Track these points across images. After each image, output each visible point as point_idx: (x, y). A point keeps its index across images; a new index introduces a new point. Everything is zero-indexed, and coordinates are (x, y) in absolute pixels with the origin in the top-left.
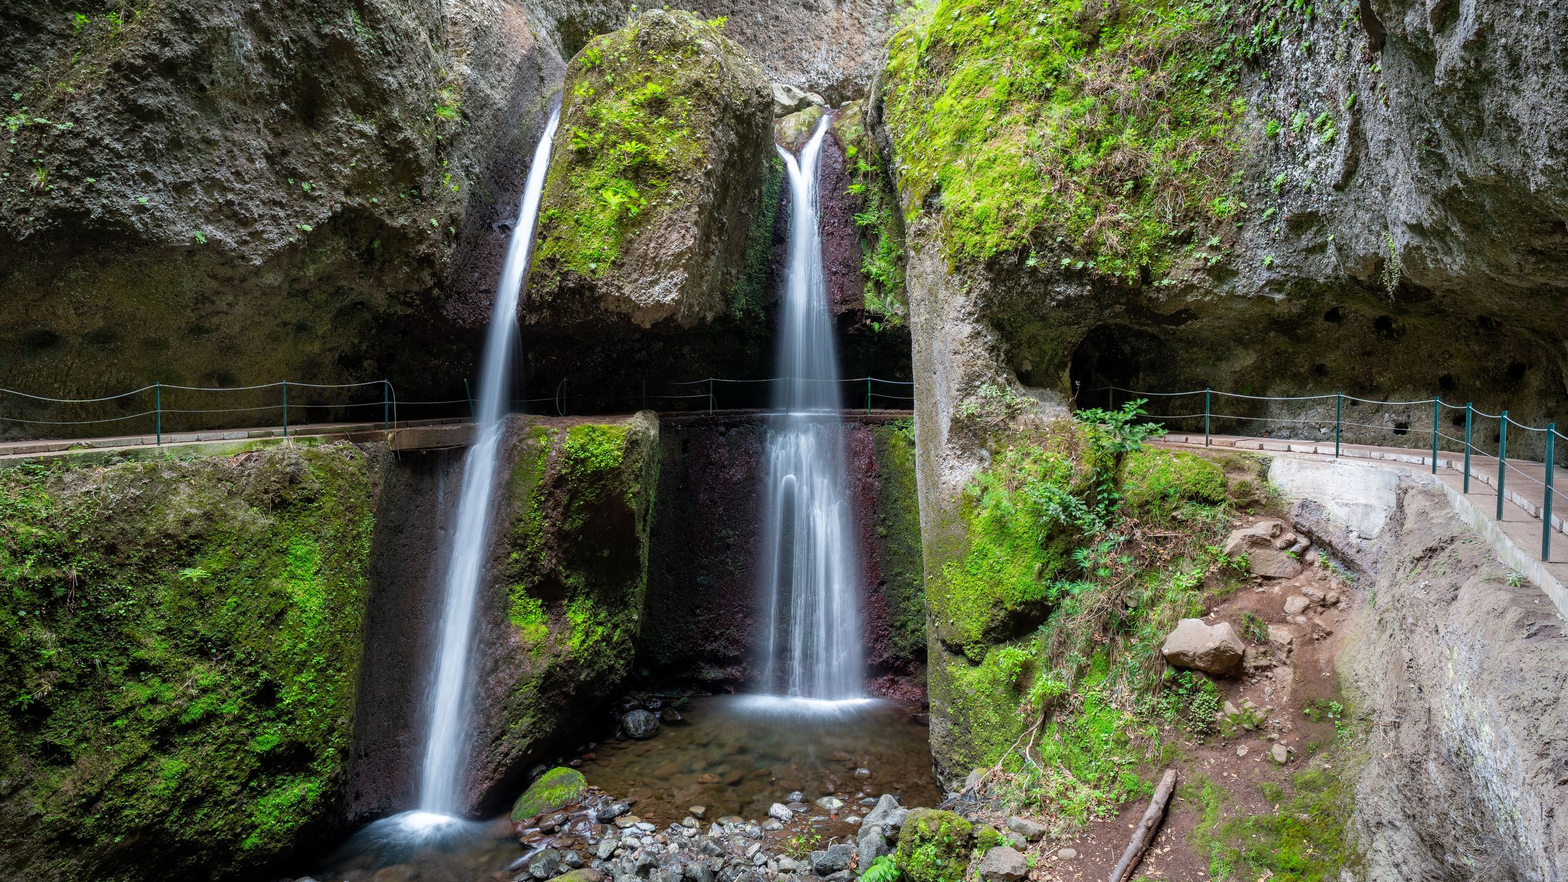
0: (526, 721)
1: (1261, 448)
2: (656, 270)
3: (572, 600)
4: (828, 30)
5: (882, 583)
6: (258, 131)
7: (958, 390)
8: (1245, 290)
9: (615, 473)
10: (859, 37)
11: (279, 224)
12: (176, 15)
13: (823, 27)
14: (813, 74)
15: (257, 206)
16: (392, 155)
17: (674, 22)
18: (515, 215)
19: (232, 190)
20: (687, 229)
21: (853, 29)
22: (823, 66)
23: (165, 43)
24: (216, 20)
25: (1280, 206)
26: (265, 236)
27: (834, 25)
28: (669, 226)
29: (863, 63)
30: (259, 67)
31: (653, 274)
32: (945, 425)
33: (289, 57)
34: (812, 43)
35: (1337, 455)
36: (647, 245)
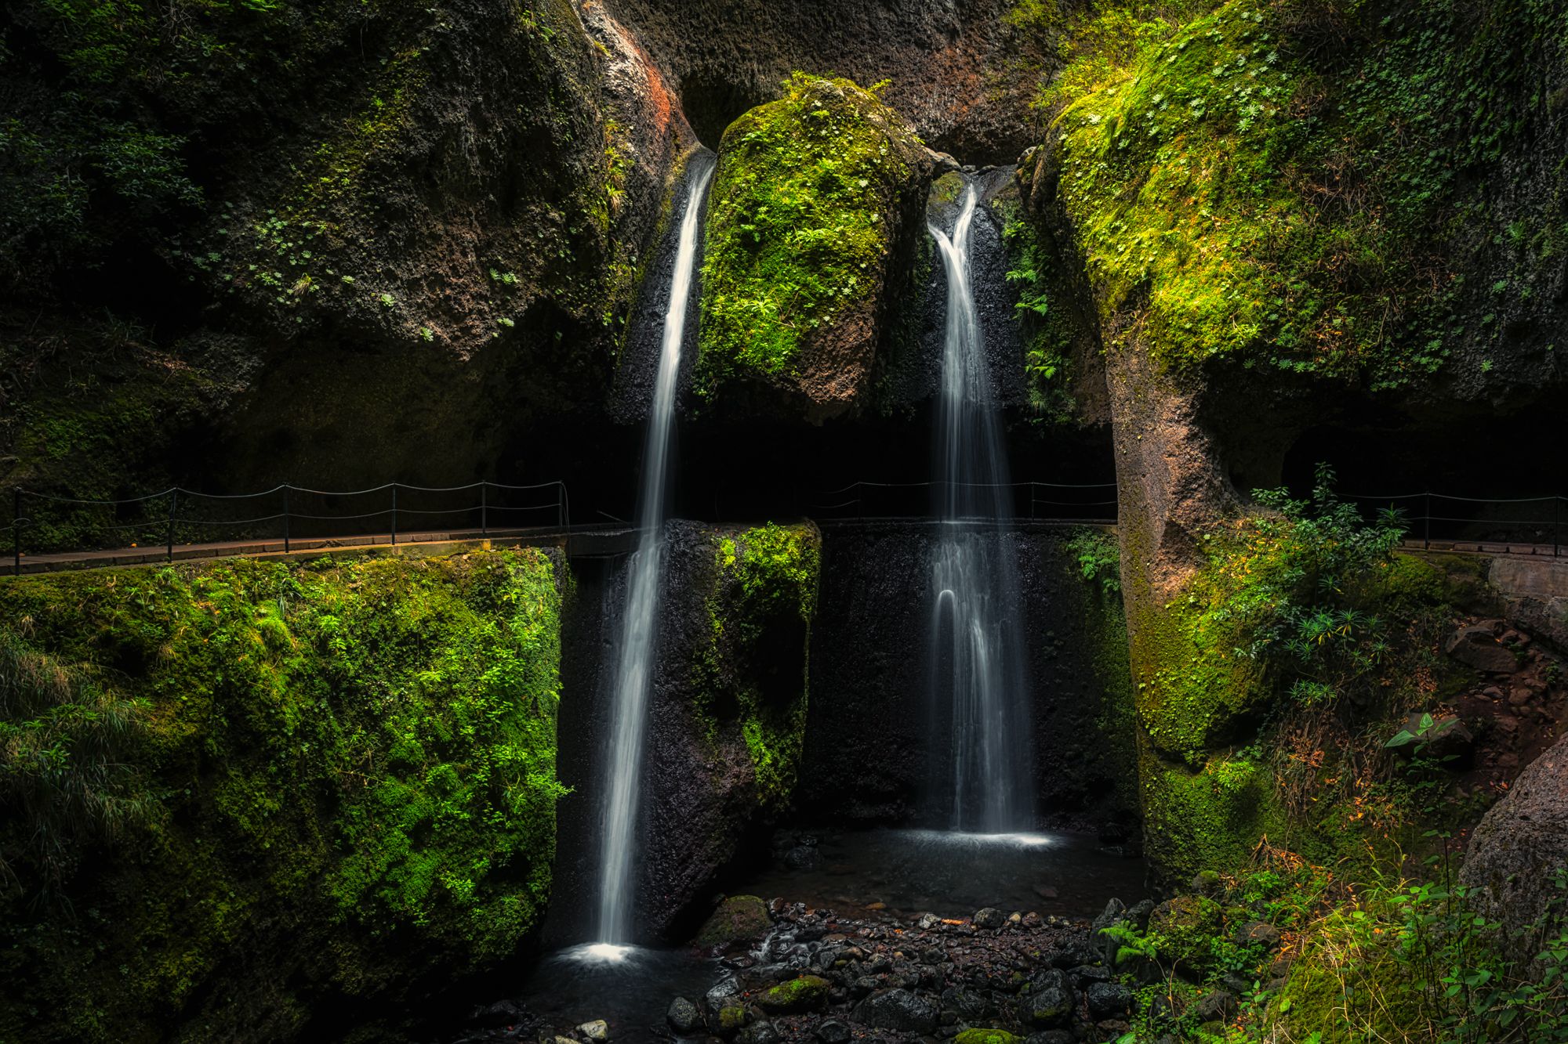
0: (713, 844)
1: (1480, 549)
2: (833, 364)
3: (744, 720)
4: (941, 70)
5: (1052, 710)
6: (471, 224)
7: (1174, 493)
8: (1464, 394)
10: (974, 77)
11: (484, 319)
12: (420, 114)
13: (935, 68)
14: (924, 121)
15: (468, 300)
16: (576, 243)
17: (842, 94)
18: (665, 302)
19: (450, 285)
20: (865, 321)
21: (967, 68)
22: (935, 113)
23: (409, 141)
24: (450, 116)
25: (1500, 313)
26: (474, 331)
27: (948, 64)
28: (847, 317)
29: (978, 107)
30: (477, 160)
31: (830, 368)
32: (1158, 529)
33: (500, 148)
34: (923, 86)
35: (1556, 556)
36: (825, 338)
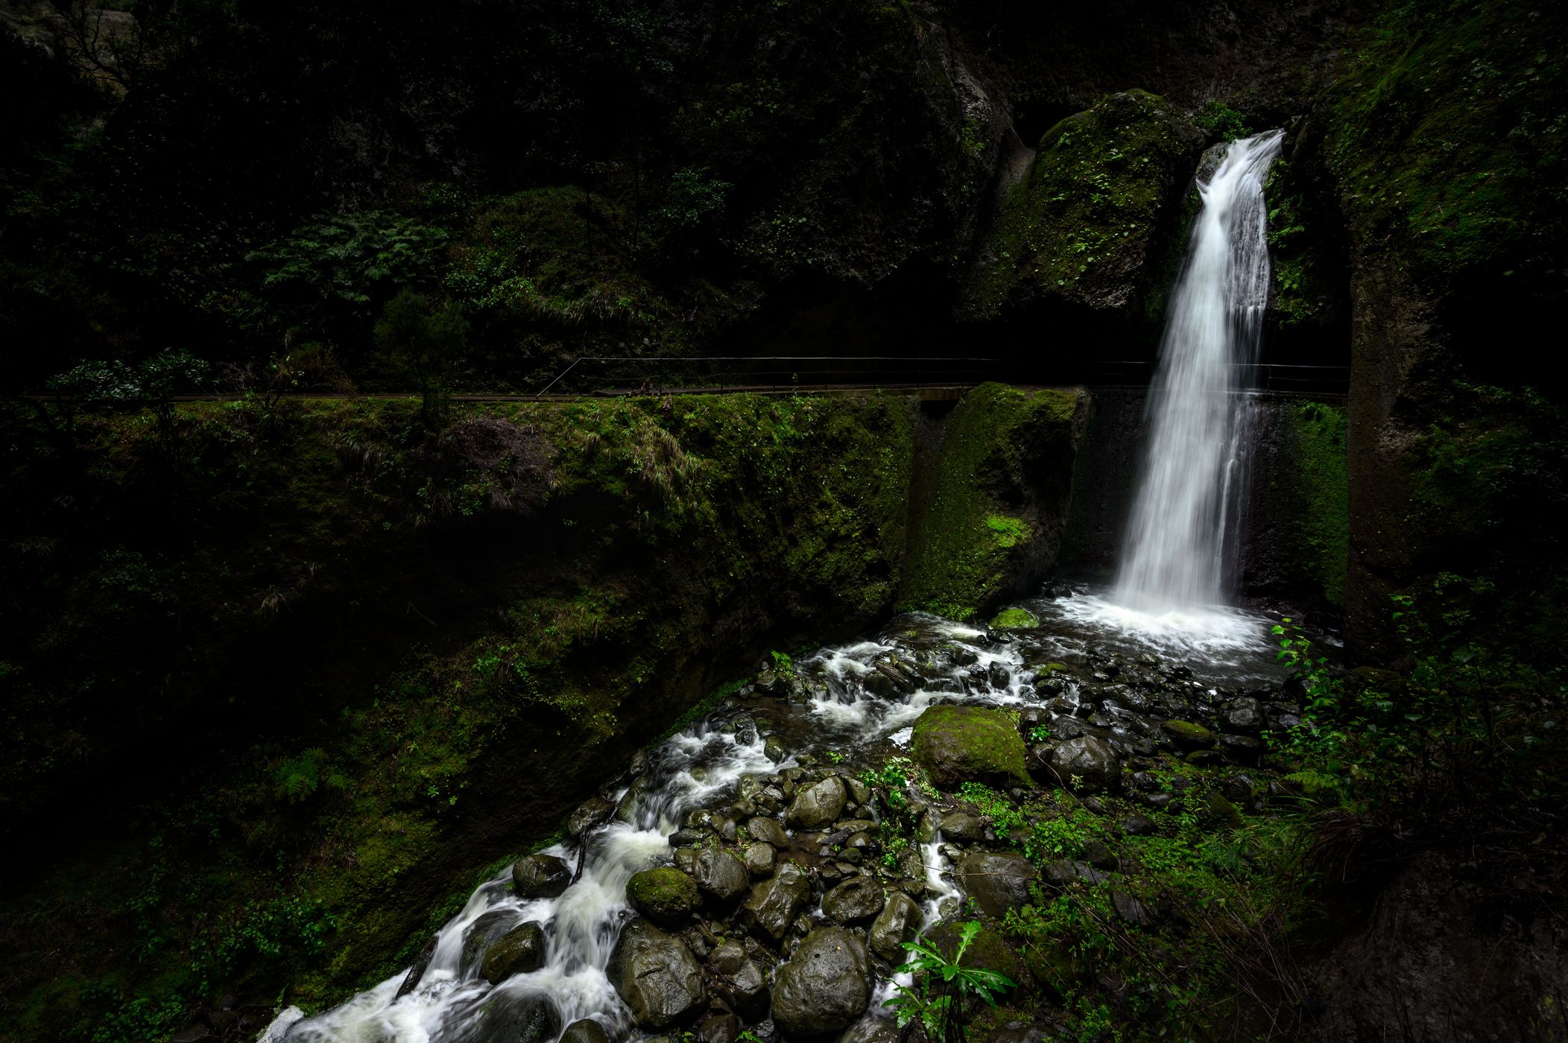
0: (1000, 575)
2: (1110, 284)
3: (1027, 506)
7: (1408, 376)
9: (1067, 424)
11: (882, 266)
15: (874, 256)
17: (1134, 100)
19: (864, 248)
20: (1139, 254)
26: (876, 273)
31: (1108, 287)
